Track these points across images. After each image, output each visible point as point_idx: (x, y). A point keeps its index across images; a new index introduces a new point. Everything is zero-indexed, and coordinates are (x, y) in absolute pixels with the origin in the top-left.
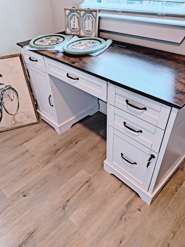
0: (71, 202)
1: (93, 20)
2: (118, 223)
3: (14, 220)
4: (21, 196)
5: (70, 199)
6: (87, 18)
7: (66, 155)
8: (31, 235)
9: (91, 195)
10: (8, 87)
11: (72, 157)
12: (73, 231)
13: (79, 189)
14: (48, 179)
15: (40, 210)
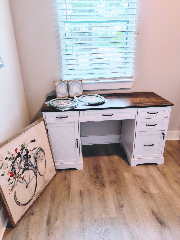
0: (143, 187)
1: (79, 86)
2: (166, 177)
3: (138, 218)
4: (121, 208)
5: (141, 188)
6: (74, 85)
7: (106, 175)
8: (154, 213)
9: (144, 179)
10: (39, 149)
11: (110, 173)
12: (162, 195)
13: (137, 181)
14: (119, 190)
15: (140, 203)
